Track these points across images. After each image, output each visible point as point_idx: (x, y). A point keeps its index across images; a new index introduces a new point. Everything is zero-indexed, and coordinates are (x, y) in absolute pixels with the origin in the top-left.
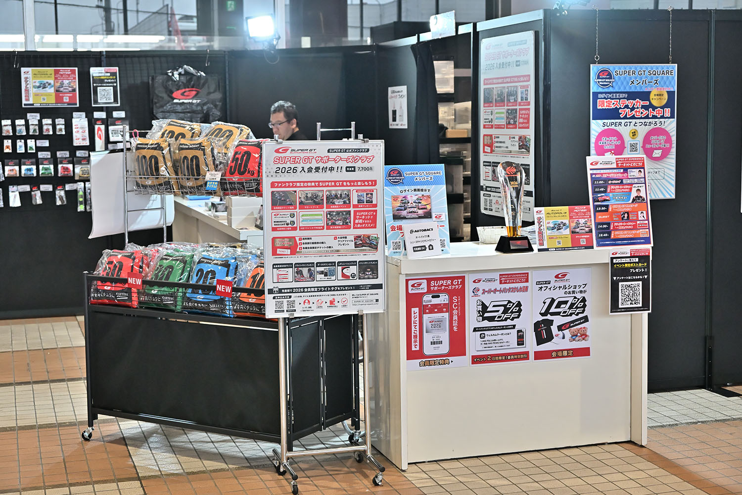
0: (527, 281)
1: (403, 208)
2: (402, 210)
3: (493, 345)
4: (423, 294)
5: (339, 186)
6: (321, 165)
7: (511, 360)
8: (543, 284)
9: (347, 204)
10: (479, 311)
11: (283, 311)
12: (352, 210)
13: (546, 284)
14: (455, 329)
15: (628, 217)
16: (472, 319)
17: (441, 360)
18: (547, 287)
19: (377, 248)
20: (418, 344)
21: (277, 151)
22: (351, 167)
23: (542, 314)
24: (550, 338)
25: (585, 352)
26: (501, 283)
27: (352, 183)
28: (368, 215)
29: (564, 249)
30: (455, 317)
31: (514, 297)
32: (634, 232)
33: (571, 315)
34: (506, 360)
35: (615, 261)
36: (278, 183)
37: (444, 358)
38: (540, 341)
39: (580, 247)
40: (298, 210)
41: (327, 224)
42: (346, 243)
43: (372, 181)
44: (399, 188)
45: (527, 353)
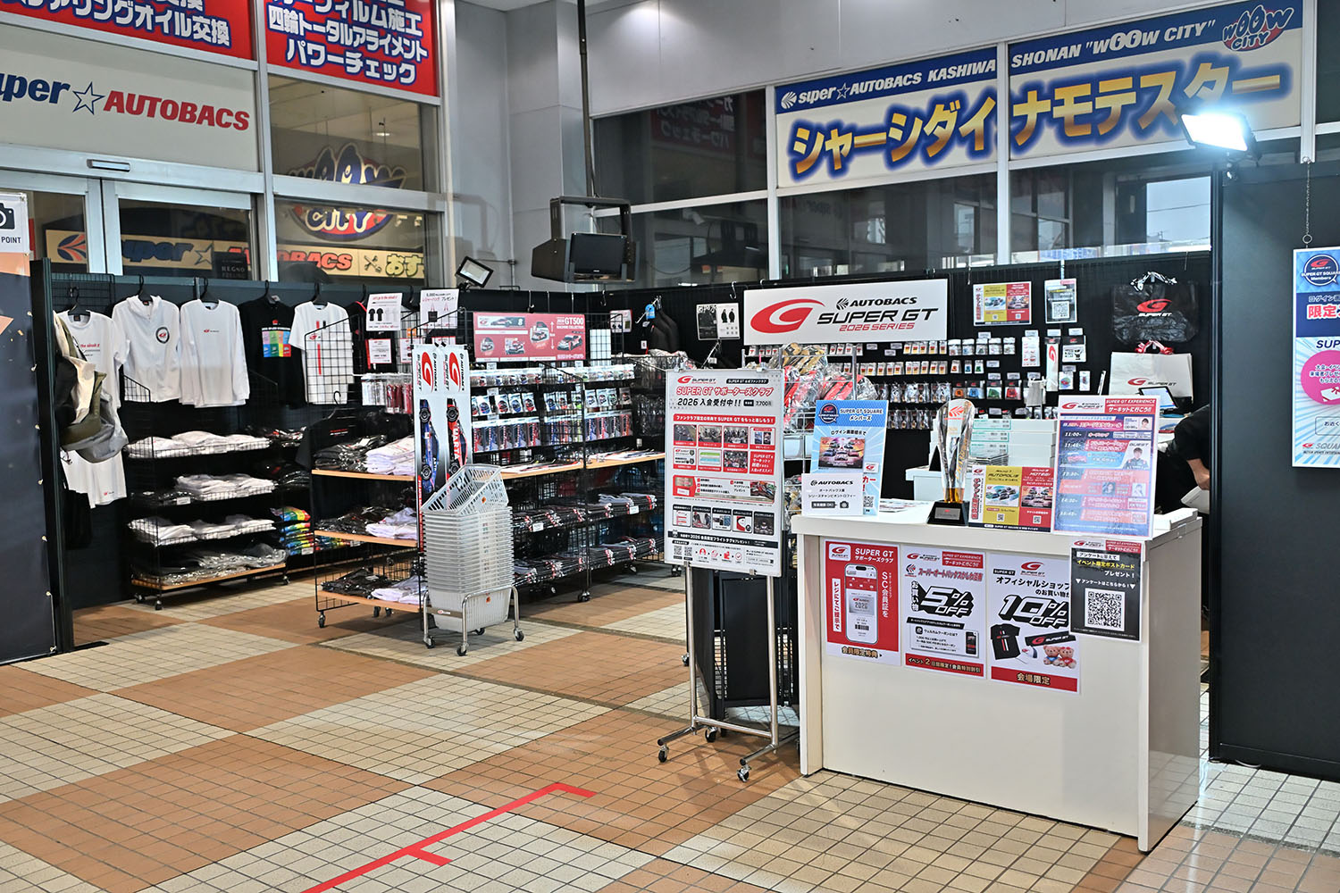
0: (981, 566)
1: (831, 453)
2: (829, 455)
3: (934, 646)
4: (846, 563)
5: (737, 422)
6: (720, 398)
7: (956, 671)
8: (1003, 574)
9: (744, 444)
10: (915, 596)
11: (681, 558)
12: (749, 451)
13: (1008, 574)
14: (885, 614)
15: (1113, 490)
16: (906, 608)
17: (868, 650)
18: (1010, 579)
19: (773, 499)
20: (840, 624)
21: (680, 381)
22: (750, 401)
23: (1003, 617)
24: (1014, 652)
25: (1070, 684)
26: (944, 564)
27: (750, 419)
28: (765, 458)
29: (1006, 527)
30: (885, 599)
31: (963, 586)
32: (1120, 514)
33: (1046, 625)
34: (950, 669)
35: (1079, 554)
36: (681, 415)
37: (872, 649)
38: (1000, 654)
39: (1031, 527)
40: (697, 447)
41: (724, 465)
42: (743, 489)
43: (770, 418)
44: (831, 428)
45: (981, 666)
